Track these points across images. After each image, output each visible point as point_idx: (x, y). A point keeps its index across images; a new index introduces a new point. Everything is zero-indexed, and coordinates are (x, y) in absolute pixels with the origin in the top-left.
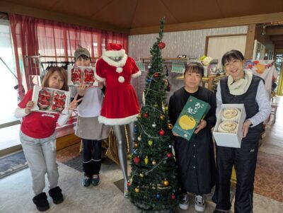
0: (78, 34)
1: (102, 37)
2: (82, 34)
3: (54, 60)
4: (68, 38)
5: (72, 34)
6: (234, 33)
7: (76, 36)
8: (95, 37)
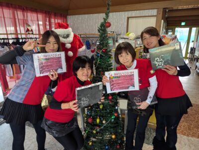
0: (25, 13)
1: (46, 17)
2: (29, 14)
3: (5, 37)
4: (16, 17)
5: (20, 14)
6: (147, 15)
7: (24, 15)
8: (40, 16)
